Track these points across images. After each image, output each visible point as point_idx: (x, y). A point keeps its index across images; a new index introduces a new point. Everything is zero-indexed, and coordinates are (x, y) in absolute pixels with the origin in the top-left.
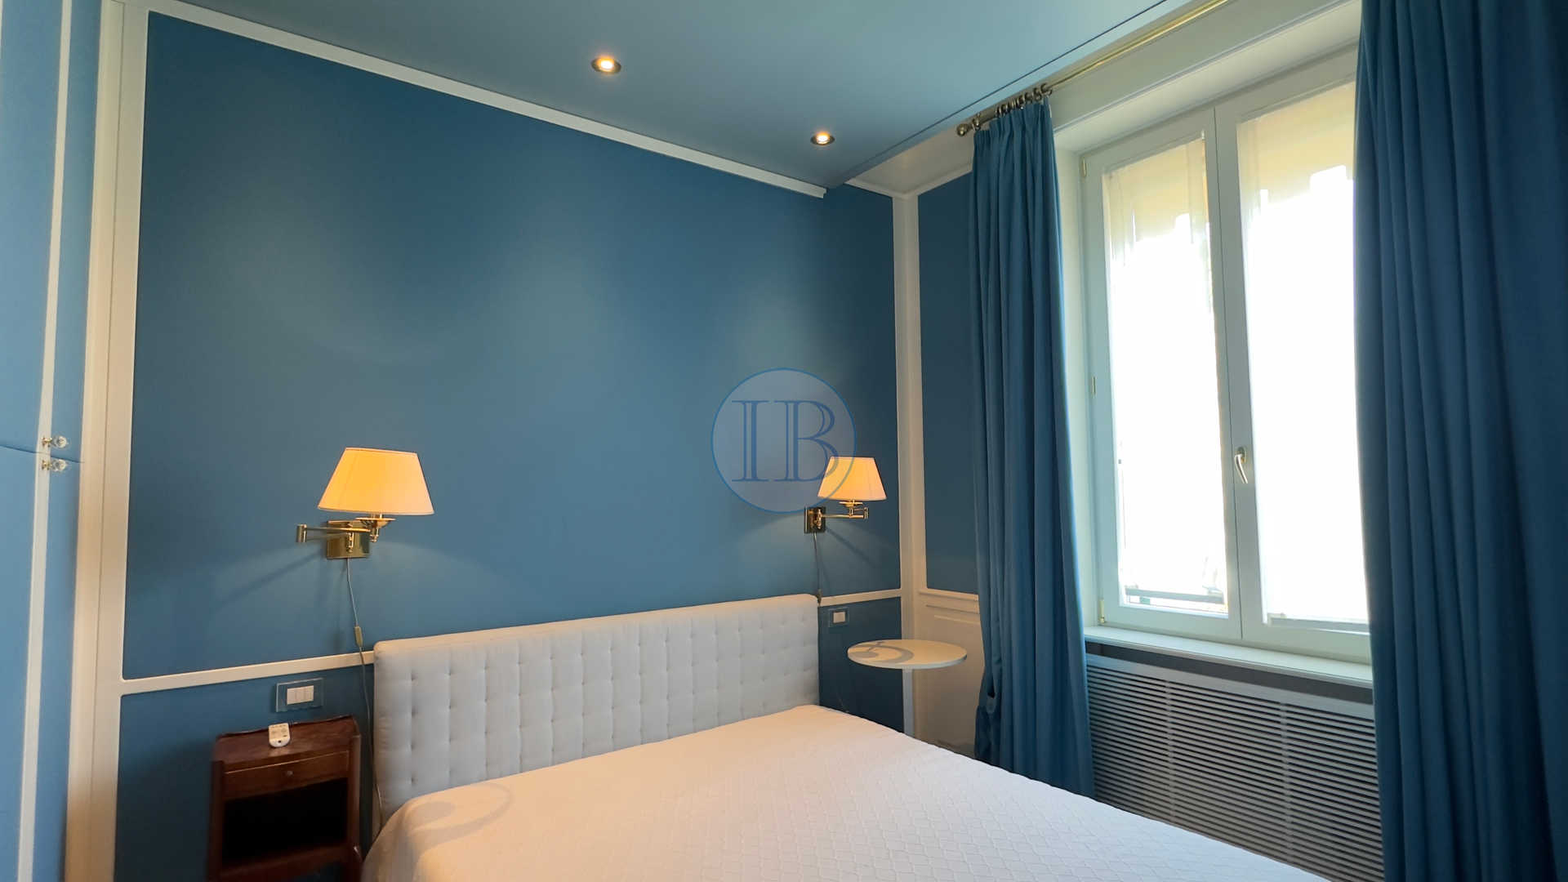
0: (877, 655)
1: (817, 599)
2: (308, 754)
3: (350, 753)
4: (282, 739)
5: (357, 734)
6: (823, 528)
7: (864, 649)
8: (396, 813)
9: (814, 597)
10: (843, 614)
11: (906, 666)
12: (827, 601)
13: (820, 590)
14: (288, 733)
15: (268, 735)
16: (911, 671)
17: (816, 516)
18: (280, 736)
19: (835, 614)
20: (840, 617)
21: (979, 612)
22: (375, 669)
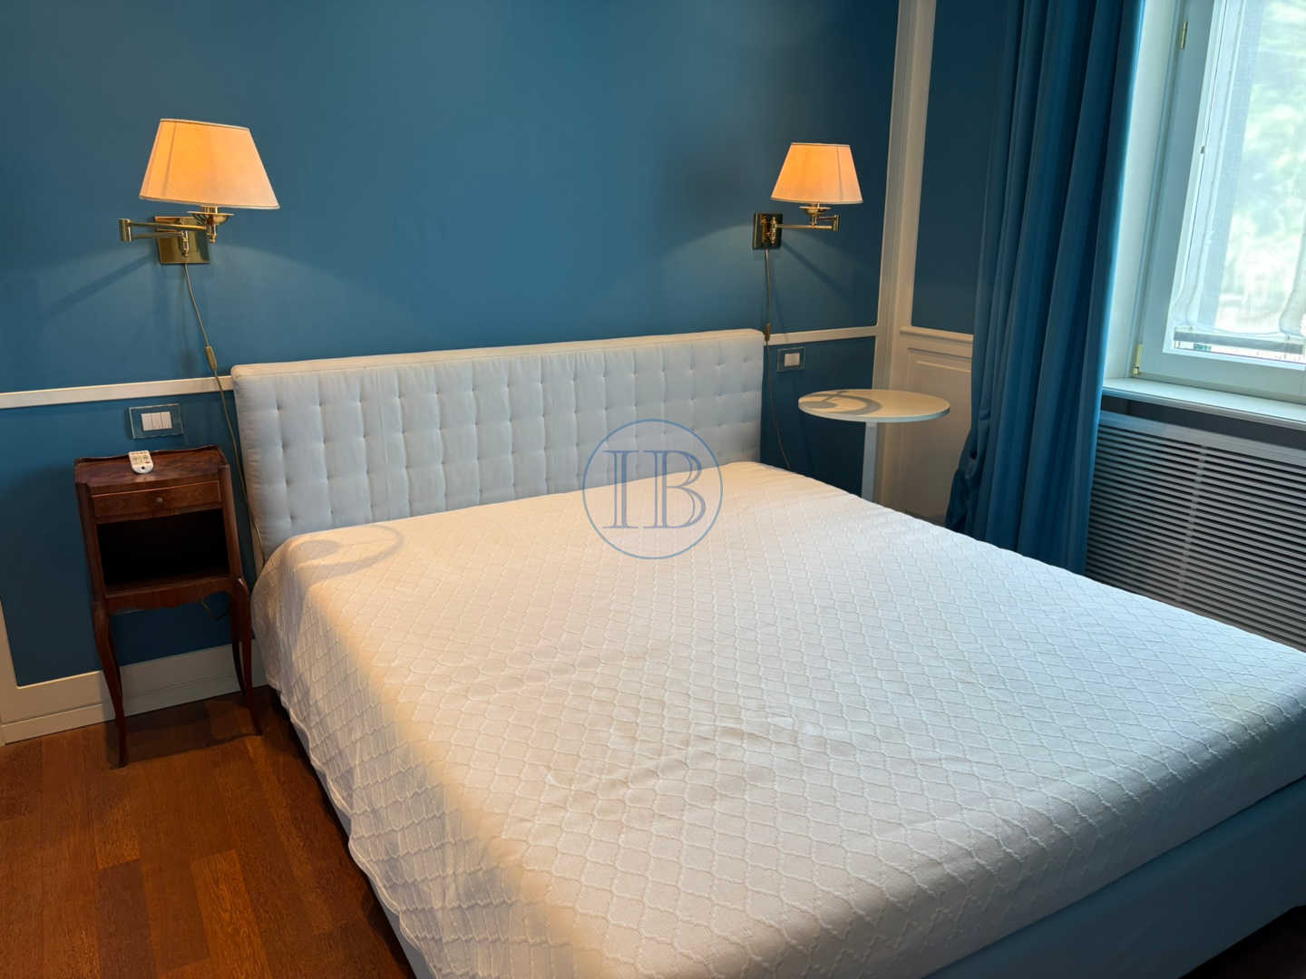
0: (834, 405)
1: (764, 336)
2: (176, 481)
3: (220, 483)
4: (145, 465)
5: (225, 464)
6: (779, 243)
7: (820, 399)
8: (279, 549)
9: (761, 333)
10: (797, 356)
11: (871, 418)
12: (777, 339)
13: (768, 325)
14: (150, 459)
15: (129, 461)
16: (875, 426)
17: (769, 226)
18: (142, 462)
19: (787, 356)
20: (792, 360)
21: (971, 356)
22: (236, 395)
